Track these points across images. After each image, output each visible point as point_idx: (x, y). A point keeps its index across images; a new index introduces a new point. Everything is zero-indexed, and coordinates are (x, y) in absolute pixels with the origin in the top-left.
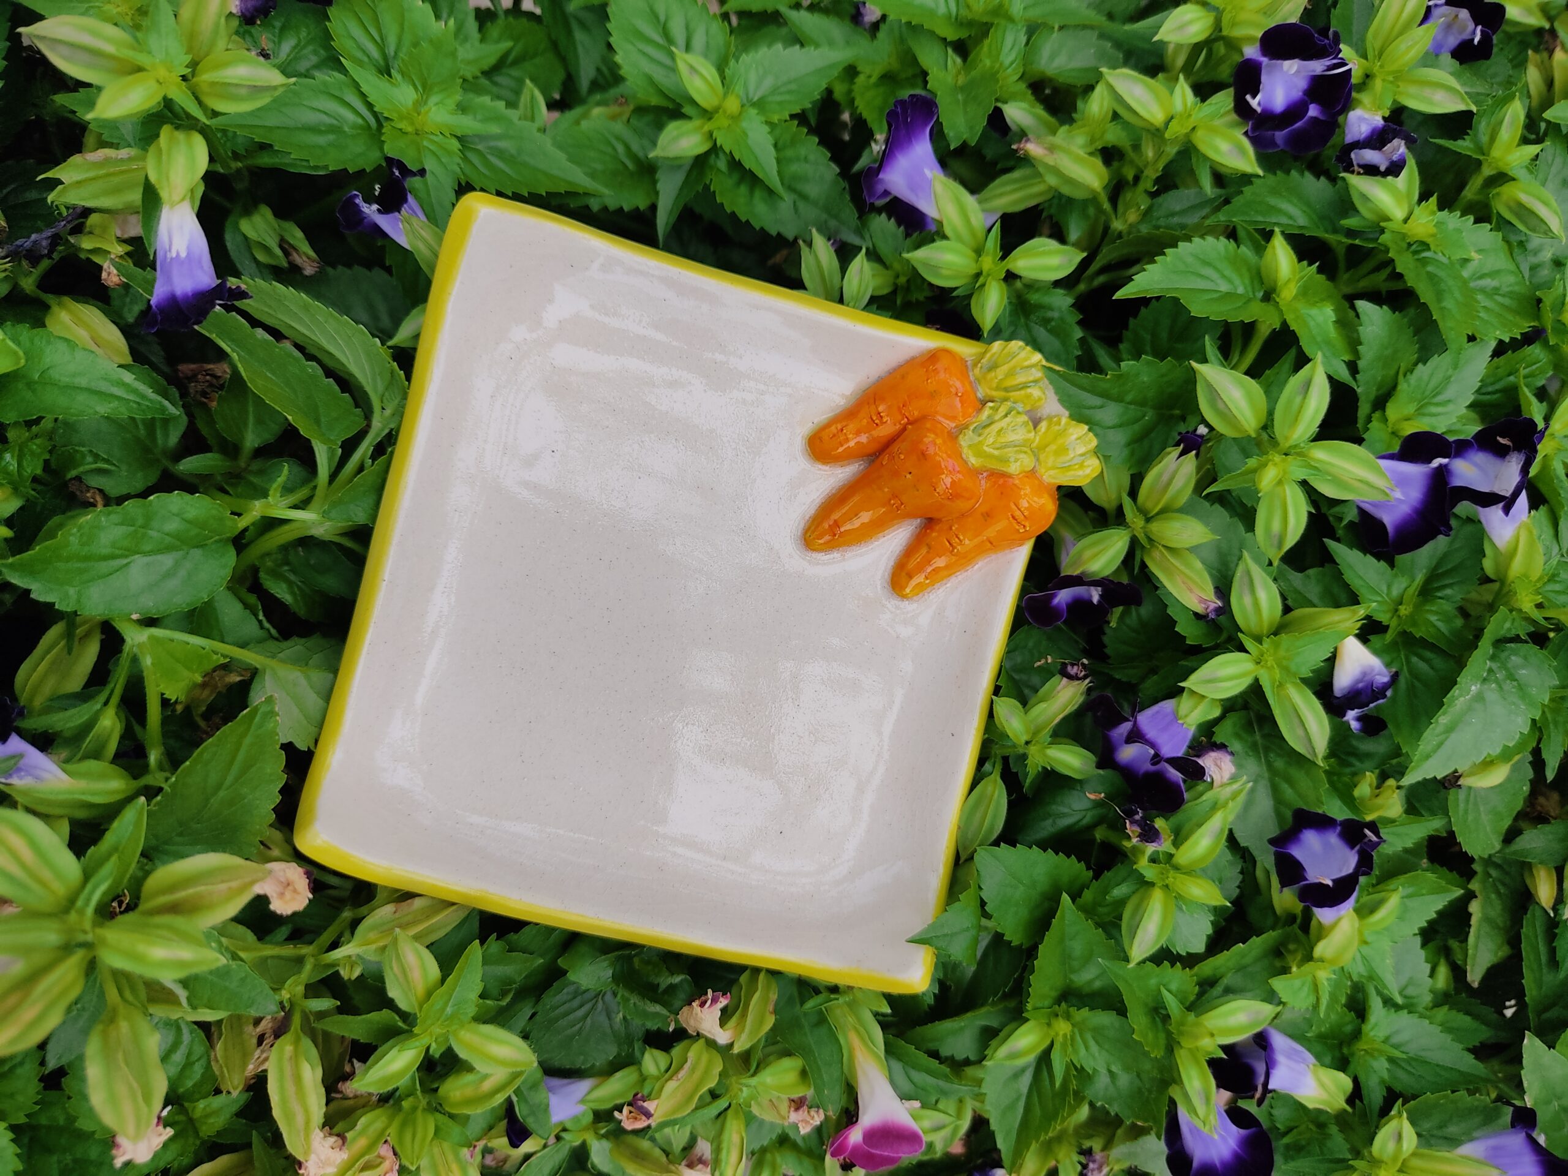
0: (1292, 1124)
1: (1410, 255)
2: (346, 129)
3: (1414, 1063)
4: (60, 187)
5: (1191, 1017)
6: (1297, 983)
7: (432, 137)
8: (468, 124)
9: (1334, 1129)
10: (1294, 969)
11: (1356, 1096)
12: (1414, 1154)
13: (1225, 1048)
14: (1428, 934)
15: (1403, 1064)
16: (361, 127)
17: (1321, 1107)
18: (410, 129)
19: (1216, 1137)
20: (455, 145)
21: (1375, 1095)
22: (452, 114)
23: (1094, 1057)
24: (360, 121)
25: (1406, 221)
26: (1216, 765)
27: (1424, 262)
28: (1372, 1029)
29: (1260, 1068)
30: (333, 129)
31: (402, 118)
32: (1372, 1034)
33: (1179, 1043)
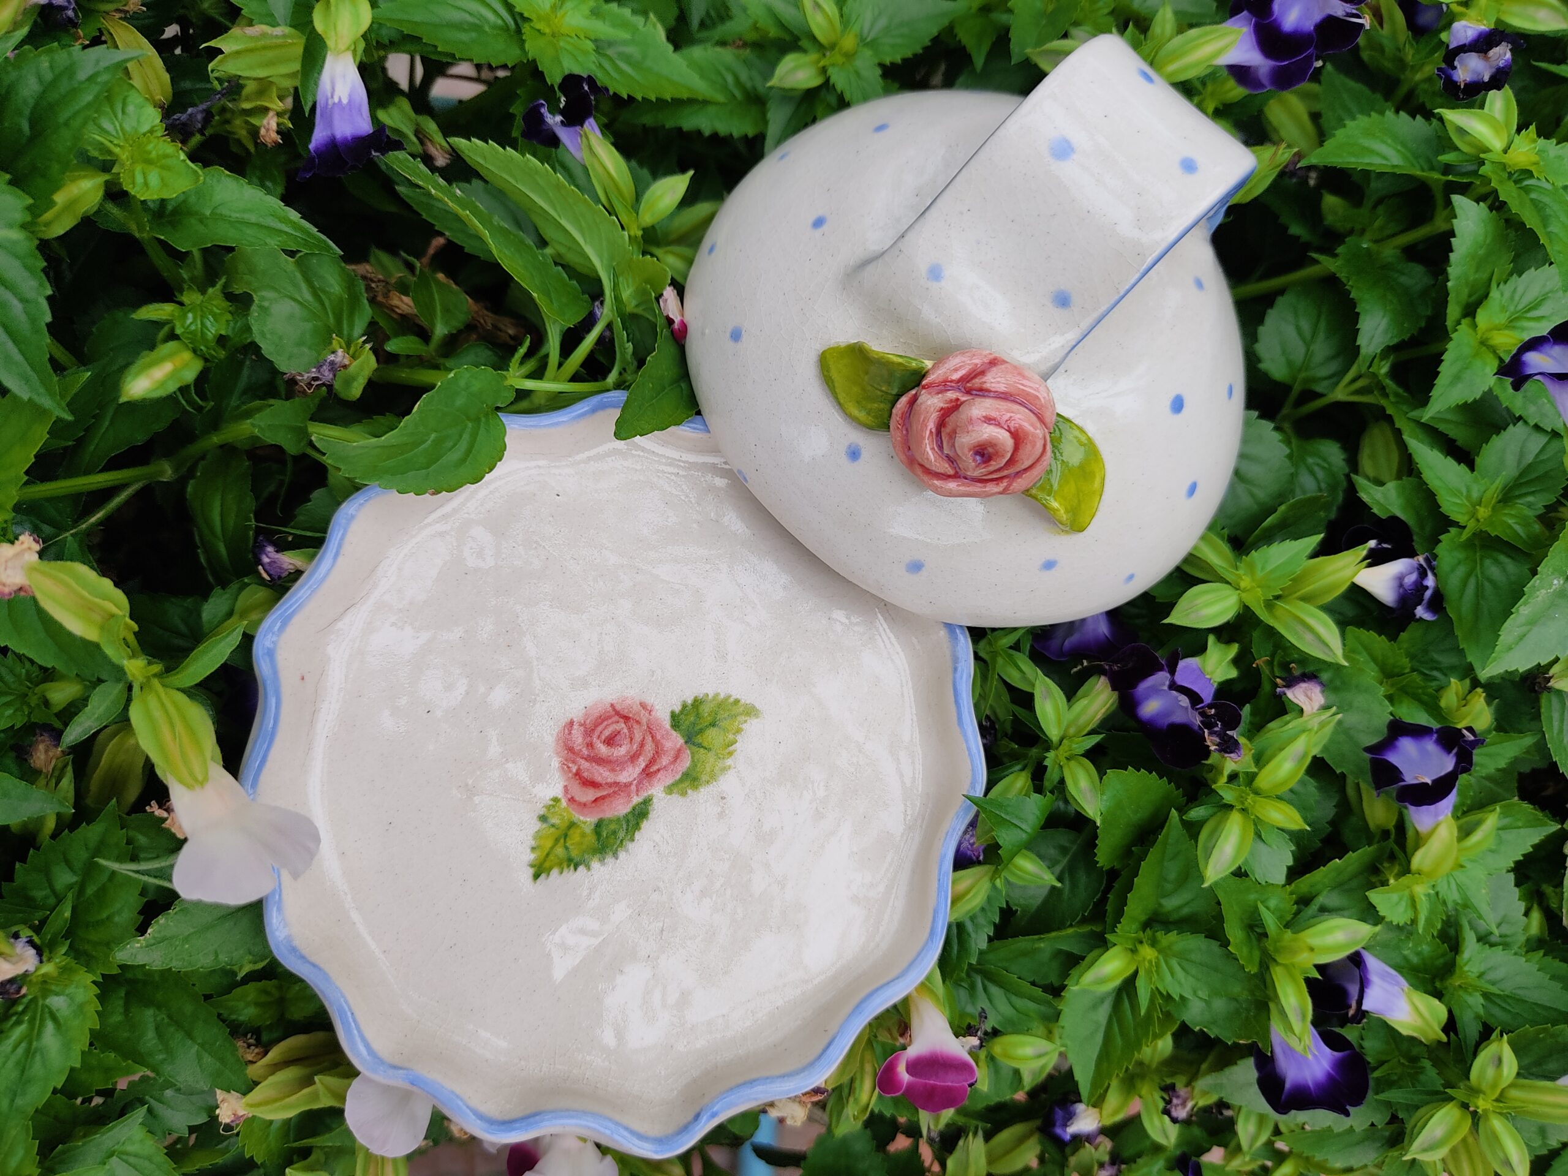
0: (1384, 1058)
1: (1513, 184)
2: (487, 29)
3: (1510, 1001)
4: (220, 57)
5: (1288, 934)
6: (1395, 897)
7: (569, 39)
8: (603, 29)
9: (1427, 1064)
10: (1392, 881)
11: (1450, 1026)
12: (1512, 1085)
13: (1320, 968)
14: (1523, 871)
15: (1498, 1001)
16: (501, 28)
17: (1415, 1035)
18: (547, 30)
19: (1310, 1057)
20: (590, 46)
21: (1470, 1029)
22: (587, 18)
23: (1180, 983)
24: (500, 22)
25: (1505, 151)
26: (1307, 696)
27: (1527, 190)
28: (1466, 964)
29: (1354, 990)
30: (476, 28)
31: (540, 18)
32: (1466, 968)
33: (1275, 960)
